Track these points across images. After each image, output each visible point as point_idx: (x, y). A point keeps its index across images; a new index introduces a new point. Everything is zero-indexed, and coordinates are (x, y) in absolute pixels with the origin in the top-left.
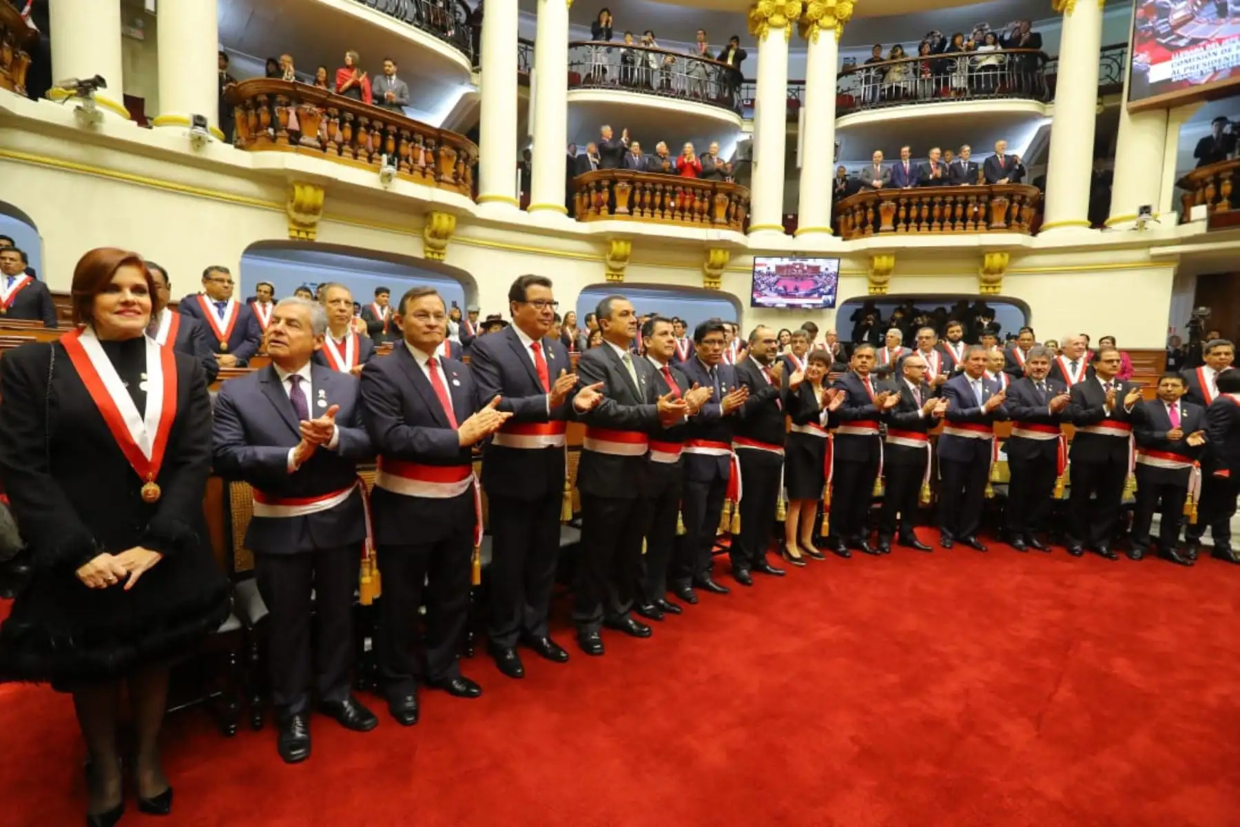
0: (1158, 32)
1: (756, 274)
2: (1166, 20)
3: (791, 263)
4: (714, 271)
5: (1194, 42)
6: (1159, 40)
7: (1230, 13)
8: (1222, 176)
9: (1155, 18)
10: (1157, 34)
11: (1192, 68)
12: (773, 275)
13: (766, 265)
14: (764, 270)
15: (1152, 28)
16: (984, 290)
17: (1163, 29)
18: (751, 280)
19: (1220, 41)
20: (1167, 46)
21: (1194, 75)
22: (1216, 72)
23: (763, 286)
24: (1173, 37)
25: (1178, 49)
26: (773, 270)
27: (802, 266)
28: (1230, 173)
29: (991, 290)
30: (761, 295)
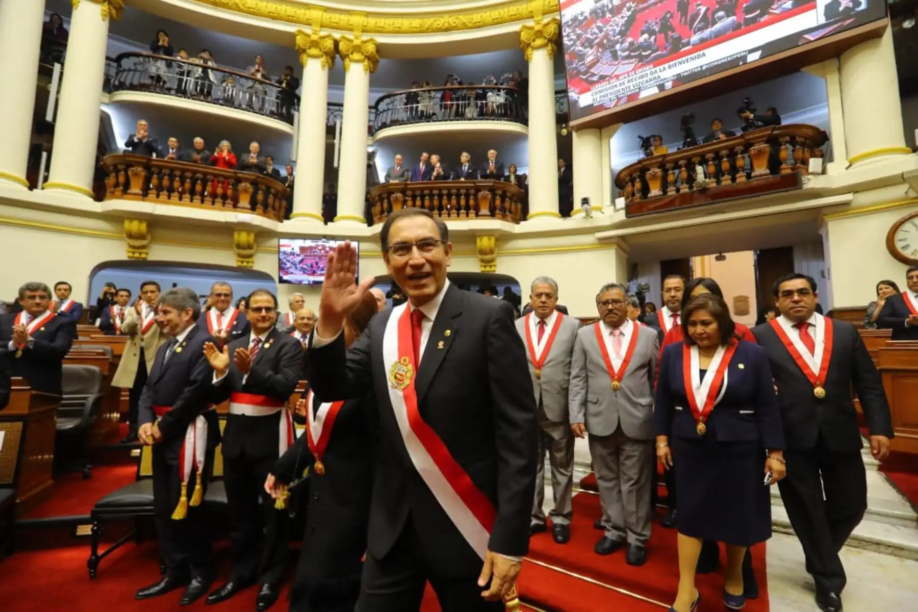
0: (580, 71)
1: (281, 254)
2: (583, 62)
3: (313, 244)
4: (246, 251)
5: (602, 78)
6: (581, 76)
7: (619, 58)
8: (634, 175)
9: (576, 61)
10: (579, 73)
11: (604, 96)
12: (298, 255)
13: (290, 246)
14: (288, 250)
15: (576, 68)
16: (483, 269)
17: (583, 69)
18: (277, 259)
19: (617, 77)
20: (586, 80)
21: (606, 101)
22: (619, 99)
23: (288, 265)
24: (589, 74)
25: (593, 83)
26: (297, 251)
27: (324, 248)
28: (638, 173)
29: (488, 269)
30: (287, 273)
